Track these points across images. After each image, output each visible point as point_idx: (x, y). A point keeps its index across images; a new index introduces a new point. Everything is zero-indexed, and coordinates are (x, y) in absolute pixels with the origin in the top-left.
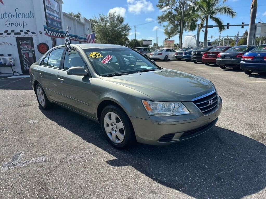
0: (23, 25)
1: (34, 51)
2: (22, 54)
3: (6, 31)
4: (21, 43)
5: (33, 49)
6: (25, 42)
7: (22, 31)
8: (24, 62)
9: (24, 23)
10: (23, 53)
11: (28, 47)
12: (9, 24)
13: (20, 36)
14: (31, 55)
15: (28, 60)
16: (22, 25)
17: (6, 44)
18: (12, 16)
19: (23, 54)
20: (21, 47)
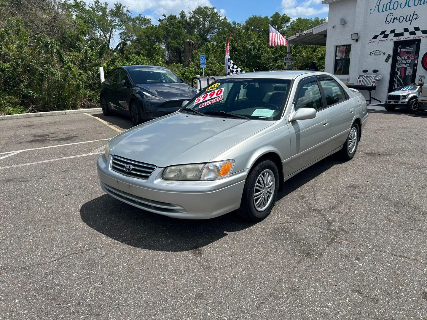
0: (411, 20)
1: (416, 65)
2: (396, 70)
3: (383, 33)
4: (400, 50)
5: (416, 62)
6: (407, 49)
7: (406, 30)
8: (395, 83)
9: (413, 15)
10: (398, 68)
11: (408, 57)
12: (391, 20)
13: (402, 38)
14: (409, 72)
15: (402, 81)
16: (409, 20)
17: (377, 54)
18: (399, 5)
19: (398, 70)
20: (399, 58)
